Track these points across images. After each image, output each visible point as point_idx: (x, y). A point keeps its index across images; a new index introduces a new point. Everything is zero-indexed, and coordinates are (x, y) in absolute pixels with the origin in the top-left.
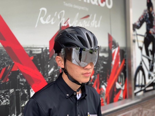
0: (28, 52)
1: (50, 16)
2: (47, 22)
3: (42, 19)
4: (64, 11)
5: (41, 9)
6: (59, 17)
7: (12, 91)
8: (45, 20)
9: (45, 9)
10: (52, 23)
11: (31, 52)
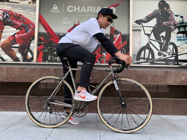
0: (57, 35)
1: (69, 21)
2: (67, 23)
3: (64, 22)
4: (77, 18)
5: (64, 19)
6: (74, 21)
7: (49, 48)
8: (66, 22)
9: (66, 18)
10: (70, 23)
11: (58, 34)
